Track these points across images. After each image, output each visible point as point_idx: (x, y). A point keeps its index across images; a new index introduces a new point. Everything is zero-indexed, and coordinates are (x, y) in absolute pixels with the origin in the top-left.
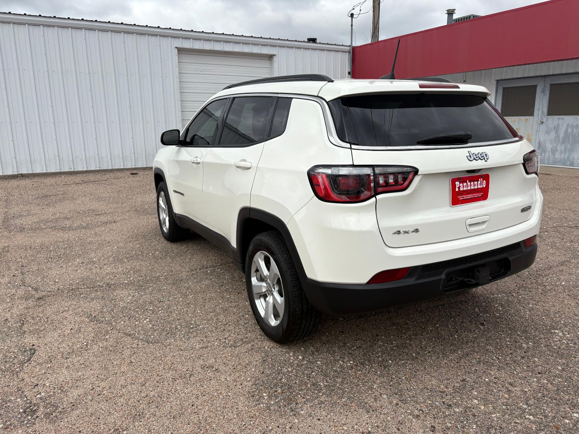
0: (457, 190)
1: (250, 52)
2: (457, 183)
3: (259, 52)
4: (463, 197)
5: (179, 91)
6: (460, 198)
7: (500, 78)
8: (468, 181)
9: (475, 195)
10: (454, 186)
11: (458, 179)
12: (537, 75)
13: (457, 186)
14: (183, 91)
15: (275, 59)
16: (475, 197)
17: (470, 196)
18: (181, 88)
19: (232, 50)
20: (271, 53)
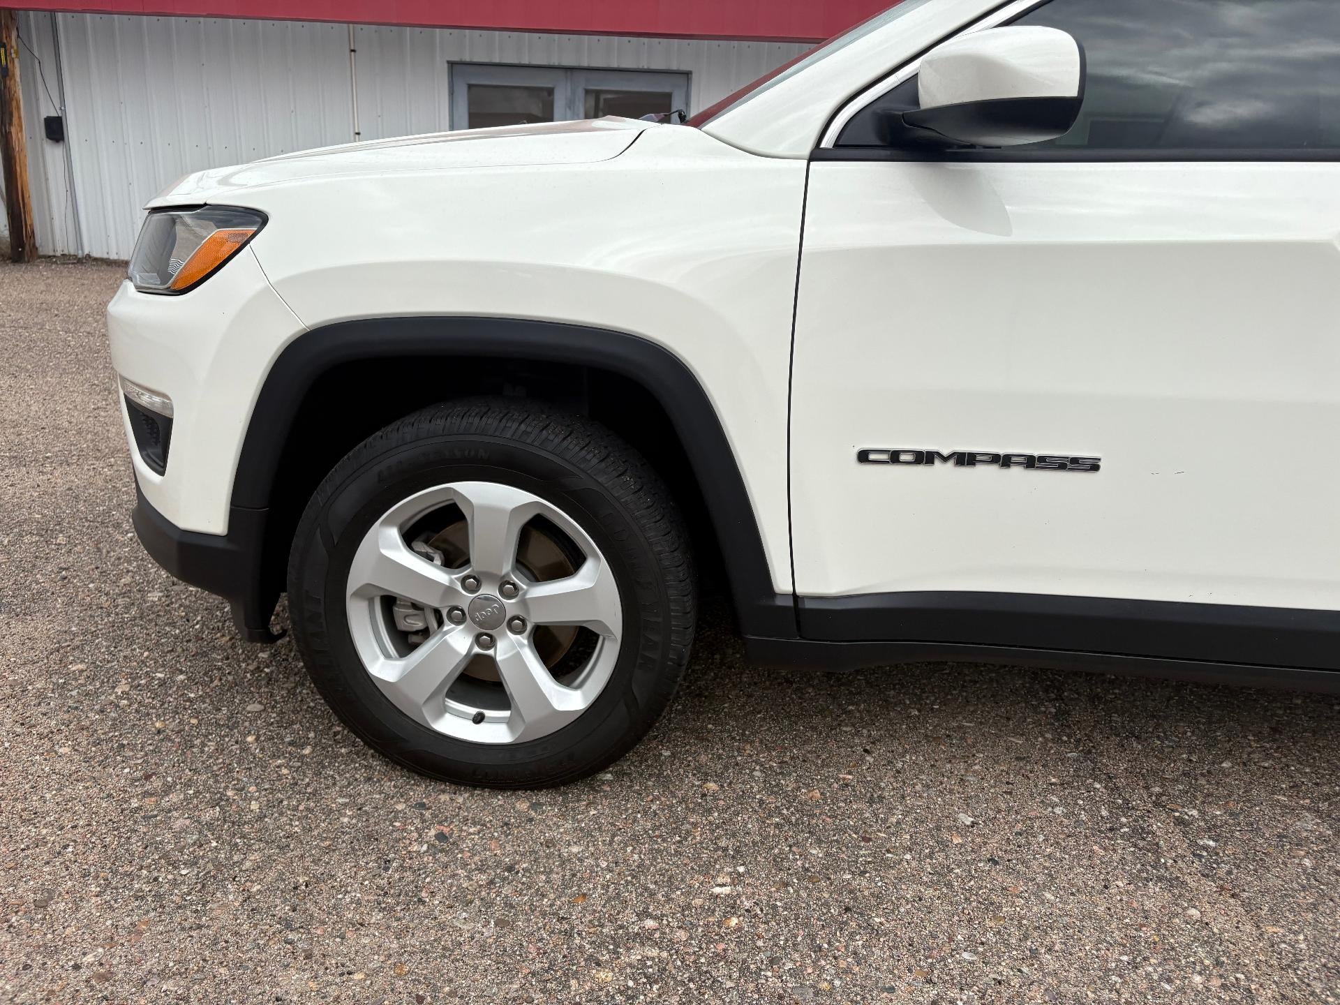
7: (456, 59)
12: (552, 64)
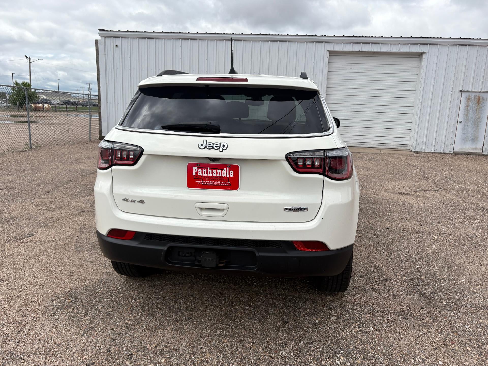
0: (194, 174)
1: (398, 51)
2: (195, 168)
3: (408, 51)
4: (202, 182)
5: (325, 86)
6: (199, 182)
8: (209, 168)
9: (218, 183)
10: (190, 170)
11: (195, 165)
13: (194, 171)
14: (329, 86)
15: (424, 56)
16: (218, 185)
17: (211, 183)
18: (328, 84)
19: (379, 50)
20: (421, 51)
